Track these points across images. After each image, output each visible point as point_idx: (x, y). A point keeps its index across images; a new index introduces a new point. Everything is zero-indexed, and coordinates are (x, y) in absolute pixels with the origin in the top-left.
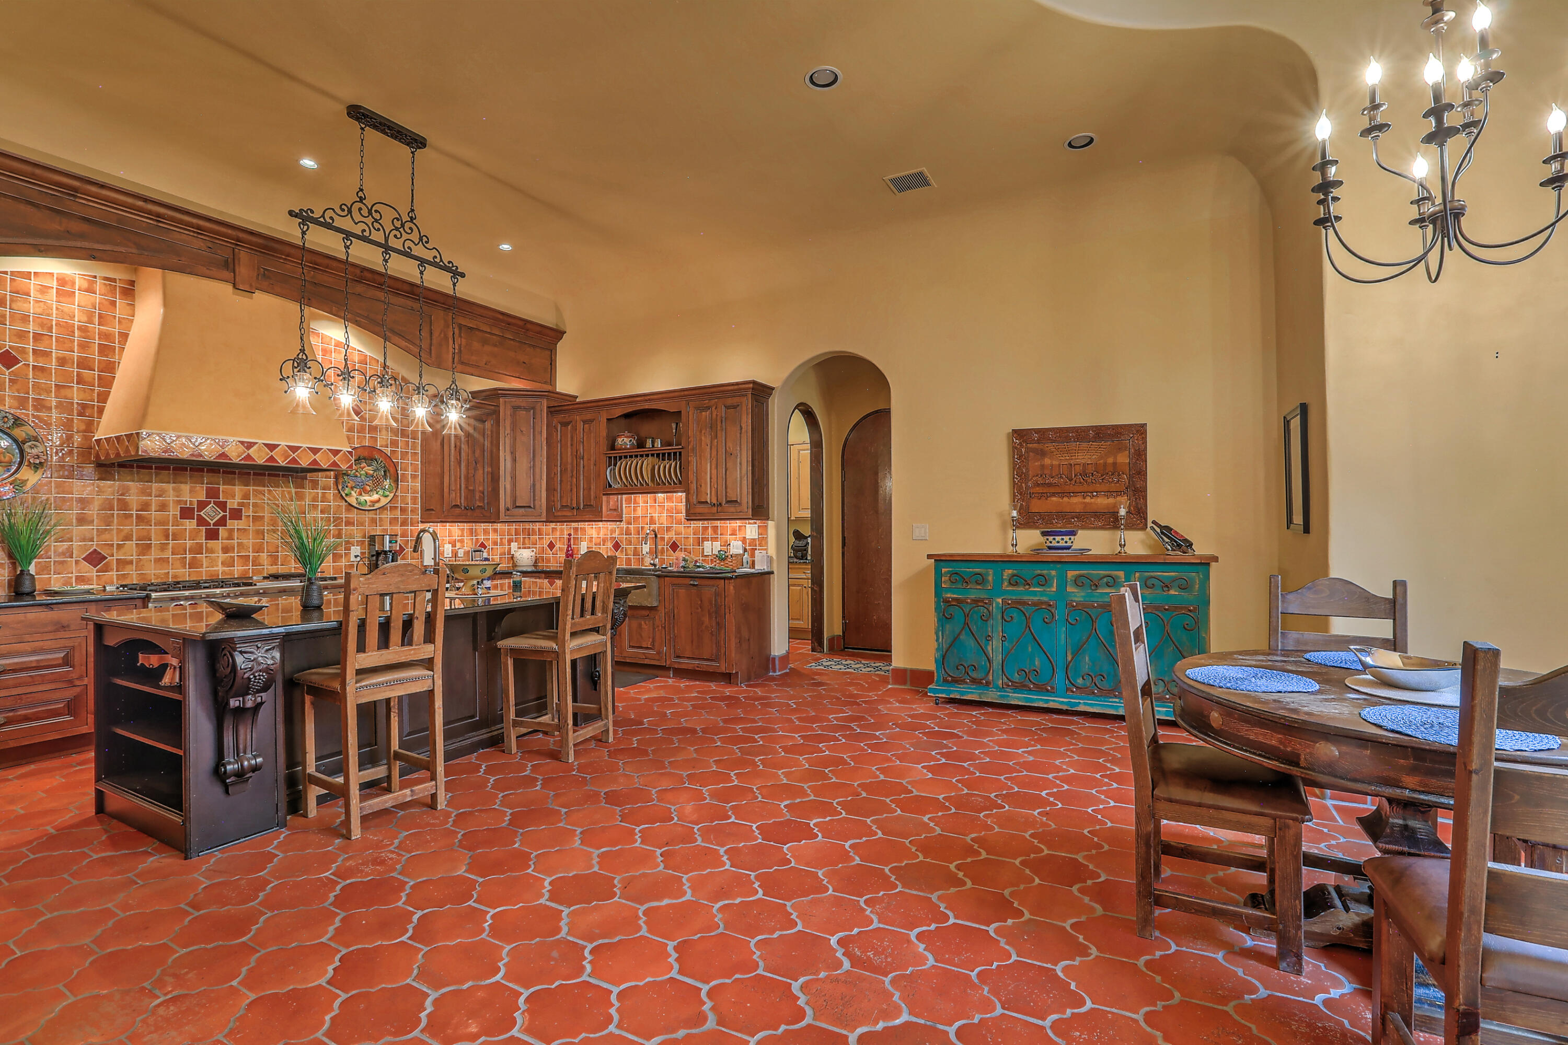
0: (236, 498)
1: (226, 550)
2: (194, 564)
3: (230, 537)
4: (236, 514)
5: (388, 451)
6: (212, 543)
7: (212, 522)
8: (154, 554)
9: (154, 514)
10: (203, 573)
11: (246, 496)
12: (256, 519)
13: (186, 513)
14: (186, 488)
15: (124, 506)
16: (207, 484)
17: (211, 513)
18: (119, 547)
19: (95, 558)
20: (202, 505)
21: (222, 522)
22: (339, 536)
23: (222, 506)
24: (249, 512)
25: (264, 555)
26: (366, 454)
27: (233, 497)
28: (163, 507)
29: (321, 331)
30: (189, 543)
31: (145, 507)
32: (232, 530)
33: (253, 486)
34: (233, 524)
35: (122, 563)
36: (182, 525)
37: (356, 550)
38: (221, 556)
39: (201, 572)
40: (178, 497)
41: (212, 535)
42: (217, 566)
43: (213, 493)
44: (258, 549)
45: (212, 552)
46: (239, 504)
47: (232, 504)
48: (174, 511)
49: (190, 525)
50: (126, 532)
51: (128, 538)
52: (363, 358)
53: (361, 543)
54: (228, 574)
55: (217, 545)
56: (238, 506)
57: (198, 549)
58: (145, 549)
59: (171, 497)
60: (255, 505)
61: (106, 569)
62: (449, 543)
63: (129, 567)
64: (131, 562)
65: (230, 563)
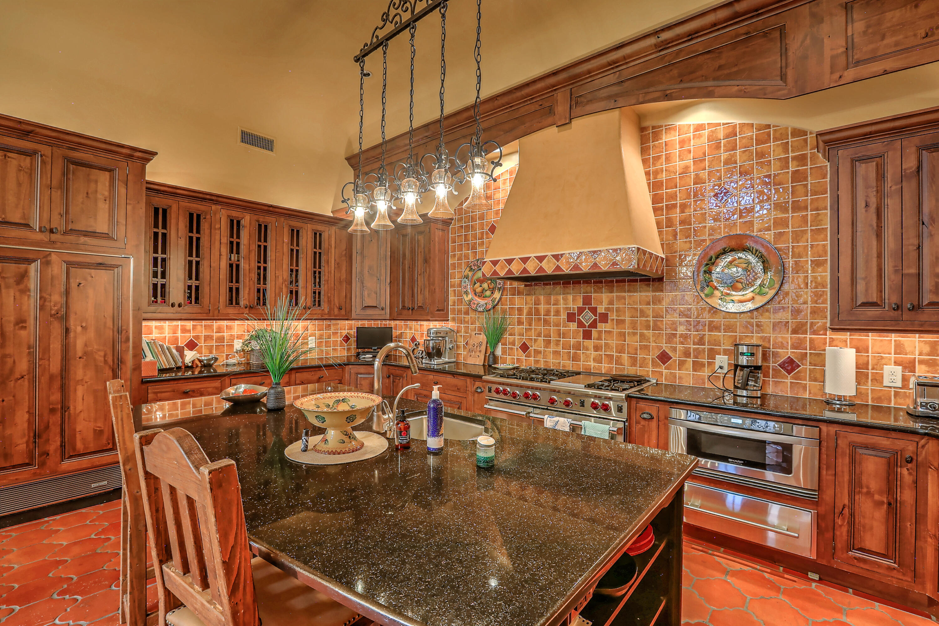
0: (604, 304)
1: (597, 348)
2: (576, 358)
3: (599, 338)
4: (604, 318)
5: (769, 236)
6: (587, 342)
7: (587, 325)
8: (552, 349)
9: (552, 318)
10: (581, 366)
11: (611, 302)
12: (620, 322)
13: (571, 317)
14: (570, 297)
15: (537, 312)
16: (584, 293)
17: (587, 317)
18: (536, 340)
19: (524, 348)
20: (581, 310)
21: (594, 325)
22: (701, 341)
23: (594, 310)
24: (613, 316)
25: (625, 356)
26: (733, 243)
27: (601, 303)
28: (557, 313)
29: (678, 123)
30: (572, 341)
31: (548, 313)
32: (600, 332)
33: (616, 292)
34: (602, 327)
35: (537, 352)
36: (569, 327)
37: (722, 360)
38: (593, 354)
39: (579, 365)
40: (566, 305)
41: (587, 335)
42: (590, 361)
43: (587, 301)
44: (621, 350)
45: (587, 350)
46: (606, 309)
47: (601, 309)
48: (563, 316)
49: (573, 326)
50: (538, 330)
51: (539, 335)
52: (730, 130)
53: (726, 352)
54: (597, 369)
55: (590, 343)
56: (605, 310)
57: (577, 347)
58: (548, 343)
59: (562, 306)
60: (618, 310)
61: (528, 356)
62: (896, 363)
63: (539, 355)
64: (540, 352)
65: (598, 360)
